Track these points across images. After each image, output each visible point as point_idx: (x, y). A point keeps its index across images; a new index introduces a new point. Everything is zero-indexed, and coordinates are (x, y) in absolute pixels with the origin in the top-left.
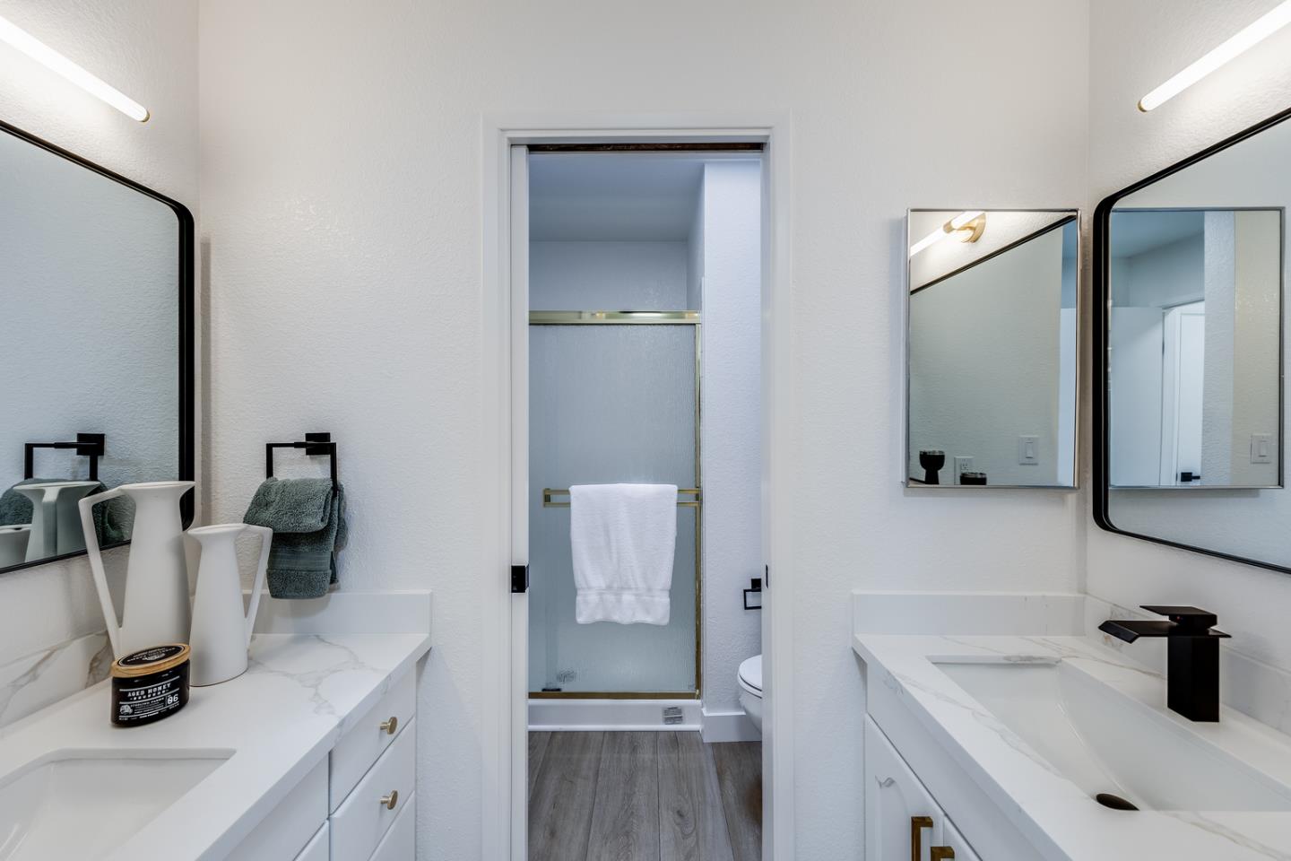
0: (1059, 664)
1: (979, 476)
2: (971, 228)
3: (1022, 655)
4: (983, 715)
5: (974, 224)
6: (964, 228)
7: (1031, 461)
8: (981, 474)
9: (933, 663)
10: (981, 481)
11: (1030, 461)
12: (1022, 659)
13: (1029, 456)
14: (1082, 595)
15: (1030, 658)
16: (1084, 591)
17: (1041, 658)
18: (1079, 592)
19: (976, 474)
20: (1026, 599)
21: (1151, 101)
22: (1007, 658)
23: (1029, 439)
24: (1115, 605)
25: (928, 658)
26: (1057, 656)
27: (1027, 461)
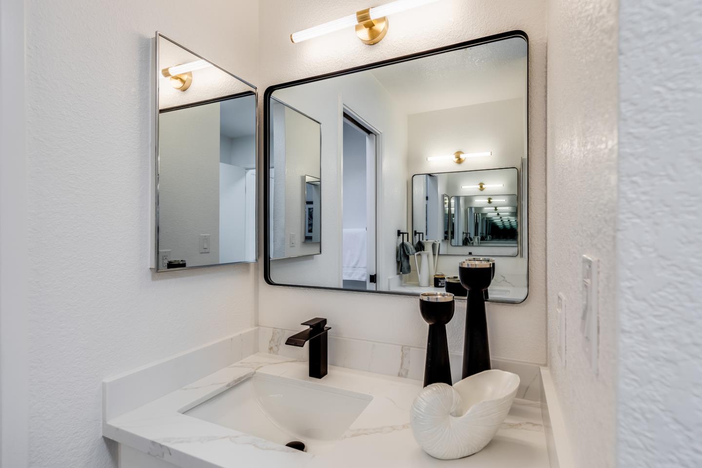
0: (254, 375)
1: (181, 263)
2: (182, 80)
3: (236, 379)
4: (237, 437)
5: (185, 78)
6: (176, 78)
7: (207, 251)
8: (182, 261)
9: (183, 413)
10: (183, 265)
11: (205, 251)
12: (236, 381)
13: (205, 247)
14: (257, 328)
15: (240, 379)
16: (257, 325)
17: (245, 376)
18: (256, 326)
19: (179, 261)
20: (232, 339)
21: (298, 37)
22: (228, 385)
23: (205, 236)
24: (274, 328)
25: (179, 411)
26: (253, 371)
27: (203, 251)
